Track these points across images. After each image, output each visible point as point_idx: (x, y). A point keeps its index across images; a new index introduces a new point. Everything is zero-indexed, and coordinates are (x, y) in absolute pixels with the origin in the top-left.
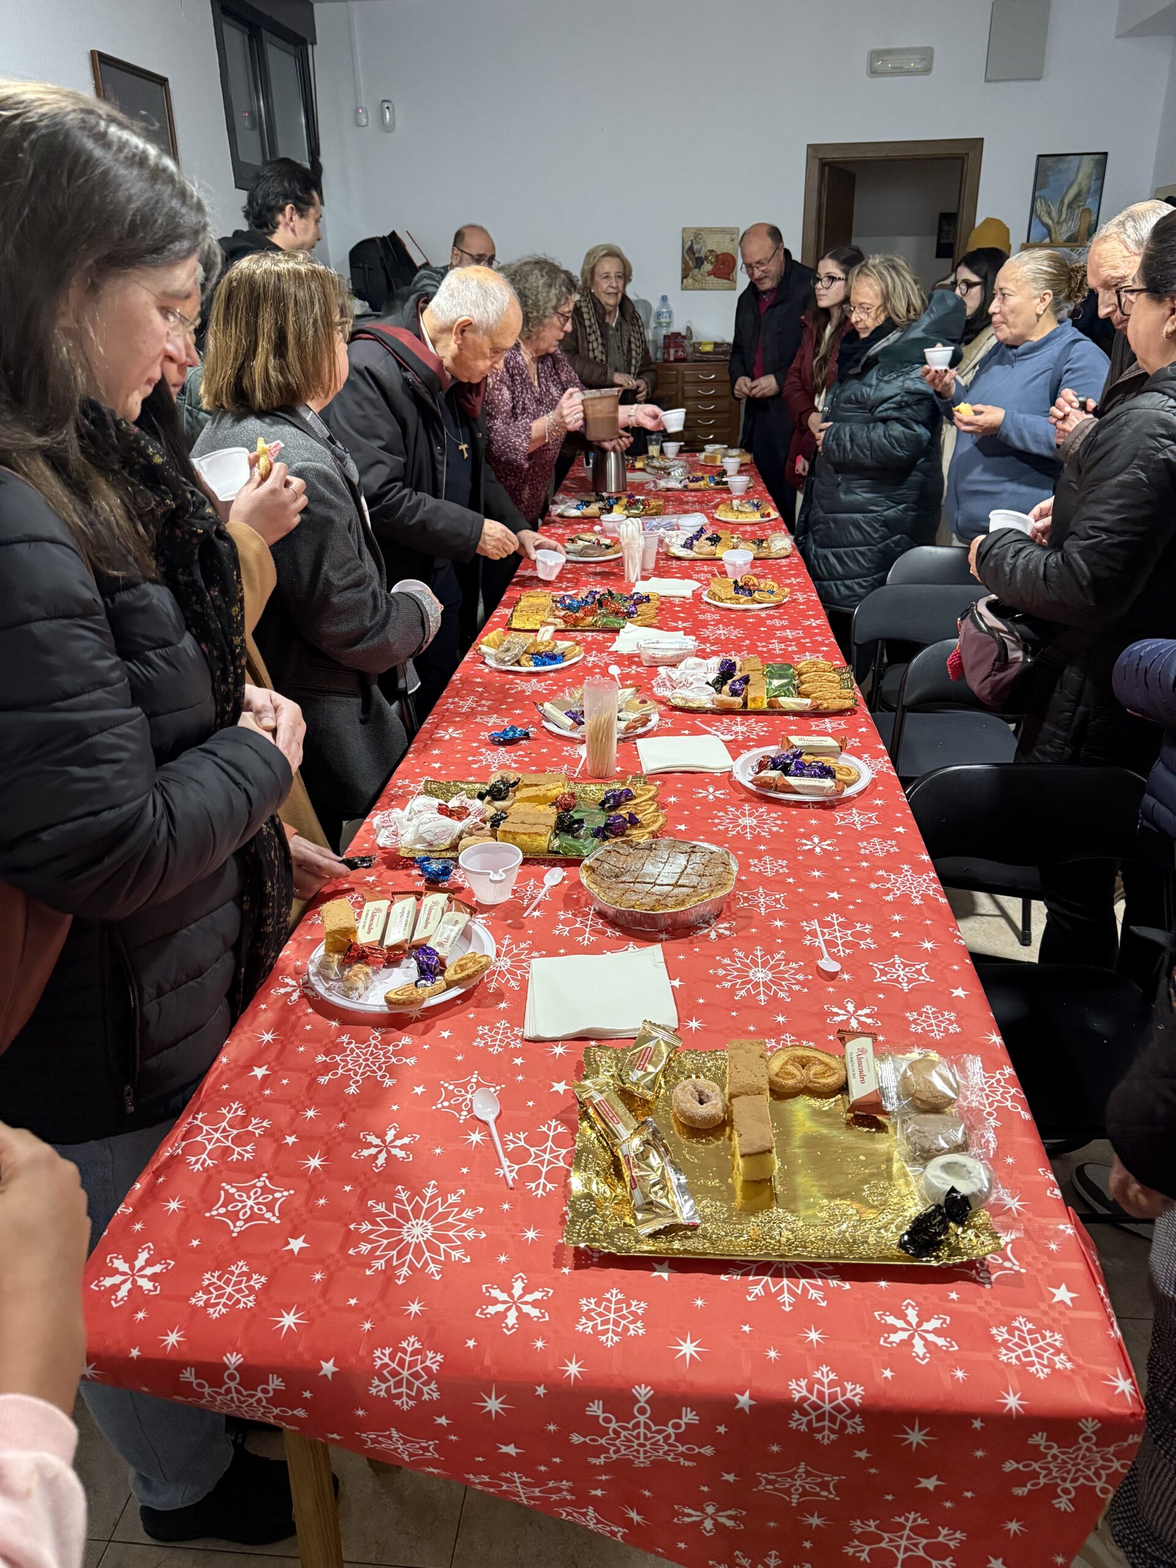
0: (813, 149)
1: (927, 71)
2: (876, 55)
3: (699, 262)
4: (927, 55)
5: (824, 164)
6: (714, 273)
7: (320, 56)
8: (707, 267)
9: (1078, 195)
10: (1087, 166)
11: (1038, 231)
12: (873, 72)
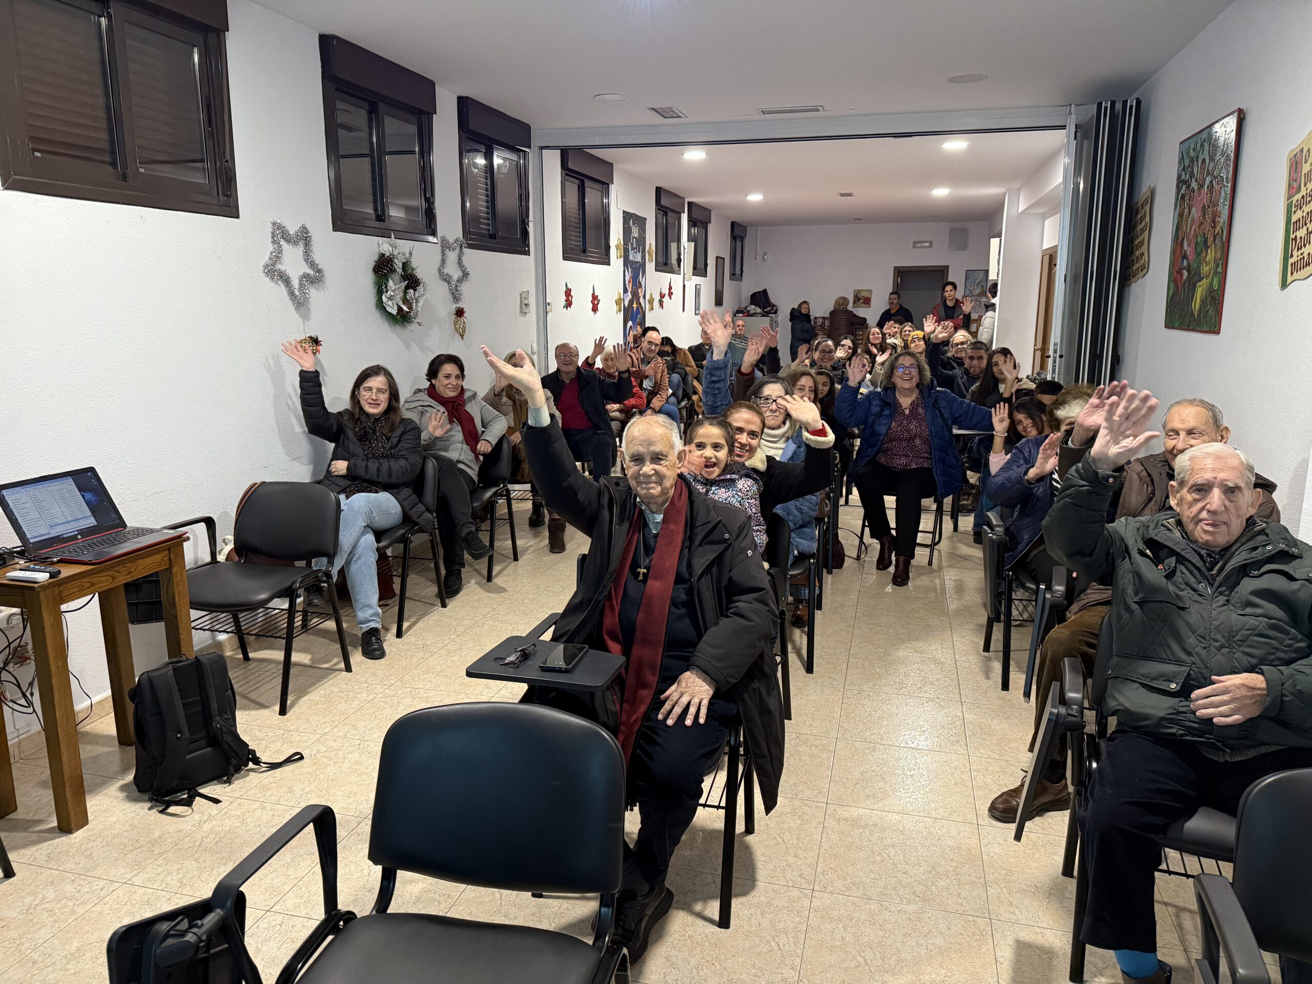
0: (895, 268)
1: (931, 246)
2: (915, 243)
3: (859, 300)
4: (931, 242)
5: (899, 272)
6: (864, 303)
7: (746, 241)
8: (862, 301)
9: (980, 282)
10: (982, 273)
11: (967, 292)
12: (914, 247)
